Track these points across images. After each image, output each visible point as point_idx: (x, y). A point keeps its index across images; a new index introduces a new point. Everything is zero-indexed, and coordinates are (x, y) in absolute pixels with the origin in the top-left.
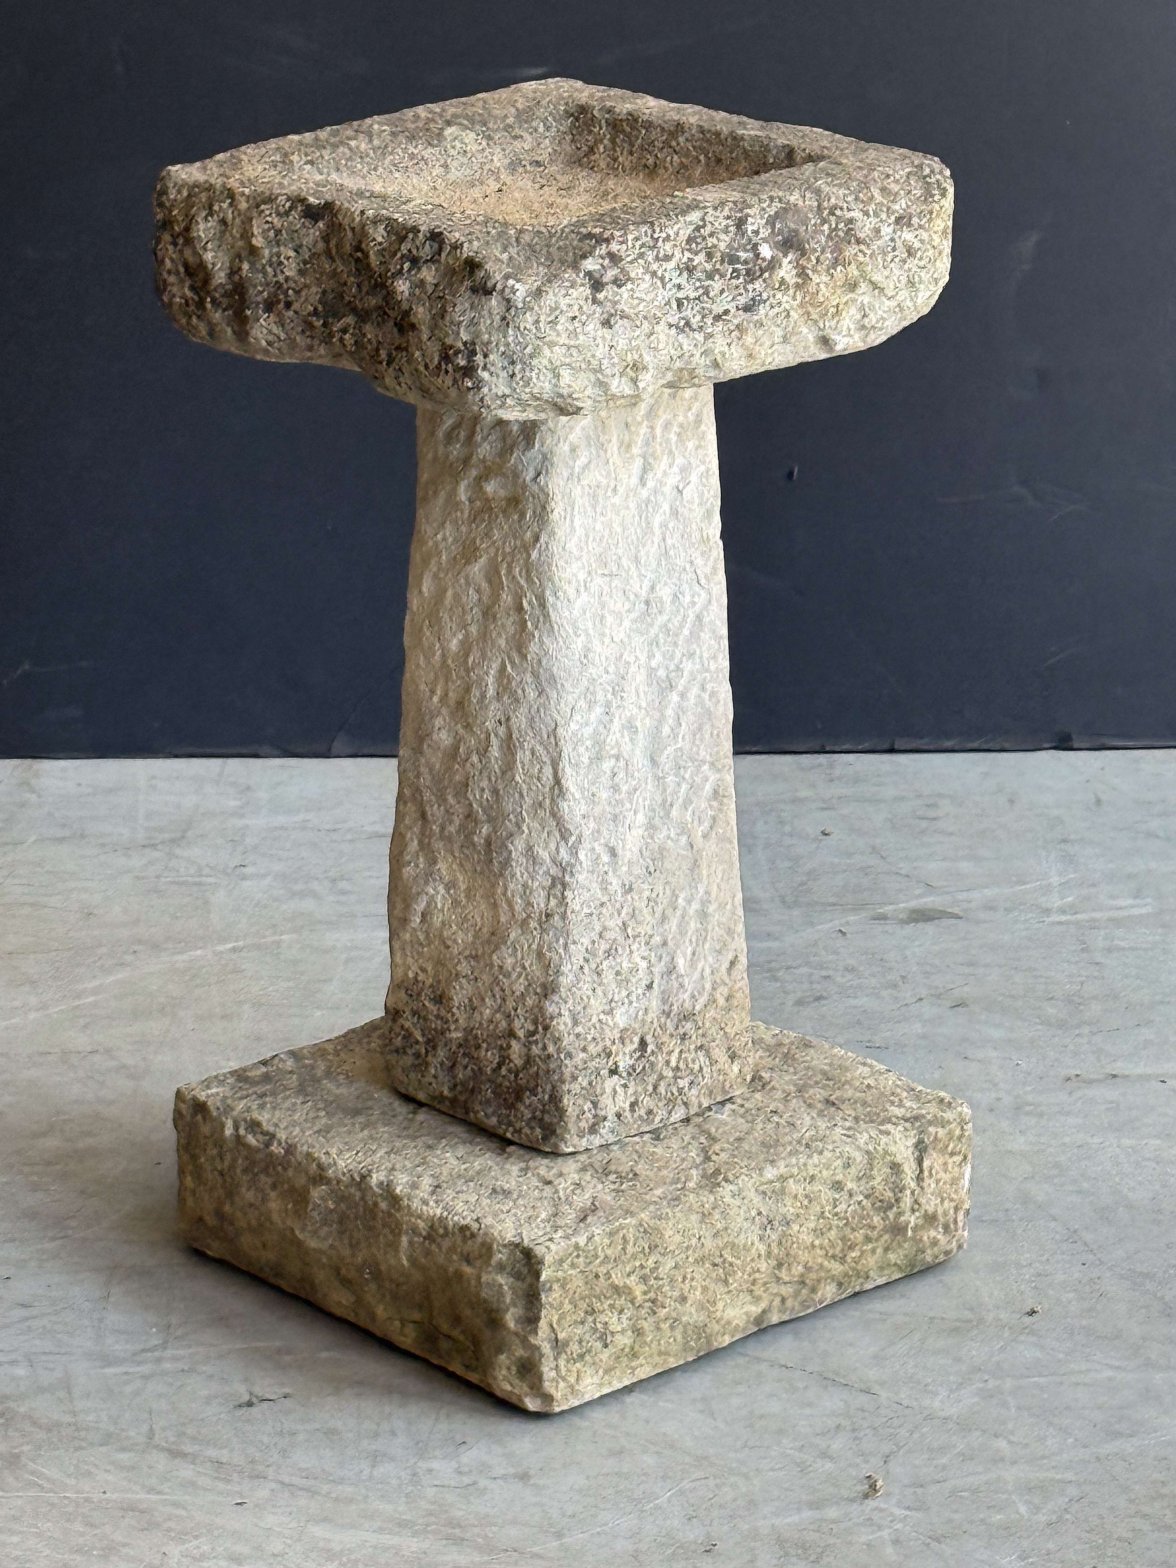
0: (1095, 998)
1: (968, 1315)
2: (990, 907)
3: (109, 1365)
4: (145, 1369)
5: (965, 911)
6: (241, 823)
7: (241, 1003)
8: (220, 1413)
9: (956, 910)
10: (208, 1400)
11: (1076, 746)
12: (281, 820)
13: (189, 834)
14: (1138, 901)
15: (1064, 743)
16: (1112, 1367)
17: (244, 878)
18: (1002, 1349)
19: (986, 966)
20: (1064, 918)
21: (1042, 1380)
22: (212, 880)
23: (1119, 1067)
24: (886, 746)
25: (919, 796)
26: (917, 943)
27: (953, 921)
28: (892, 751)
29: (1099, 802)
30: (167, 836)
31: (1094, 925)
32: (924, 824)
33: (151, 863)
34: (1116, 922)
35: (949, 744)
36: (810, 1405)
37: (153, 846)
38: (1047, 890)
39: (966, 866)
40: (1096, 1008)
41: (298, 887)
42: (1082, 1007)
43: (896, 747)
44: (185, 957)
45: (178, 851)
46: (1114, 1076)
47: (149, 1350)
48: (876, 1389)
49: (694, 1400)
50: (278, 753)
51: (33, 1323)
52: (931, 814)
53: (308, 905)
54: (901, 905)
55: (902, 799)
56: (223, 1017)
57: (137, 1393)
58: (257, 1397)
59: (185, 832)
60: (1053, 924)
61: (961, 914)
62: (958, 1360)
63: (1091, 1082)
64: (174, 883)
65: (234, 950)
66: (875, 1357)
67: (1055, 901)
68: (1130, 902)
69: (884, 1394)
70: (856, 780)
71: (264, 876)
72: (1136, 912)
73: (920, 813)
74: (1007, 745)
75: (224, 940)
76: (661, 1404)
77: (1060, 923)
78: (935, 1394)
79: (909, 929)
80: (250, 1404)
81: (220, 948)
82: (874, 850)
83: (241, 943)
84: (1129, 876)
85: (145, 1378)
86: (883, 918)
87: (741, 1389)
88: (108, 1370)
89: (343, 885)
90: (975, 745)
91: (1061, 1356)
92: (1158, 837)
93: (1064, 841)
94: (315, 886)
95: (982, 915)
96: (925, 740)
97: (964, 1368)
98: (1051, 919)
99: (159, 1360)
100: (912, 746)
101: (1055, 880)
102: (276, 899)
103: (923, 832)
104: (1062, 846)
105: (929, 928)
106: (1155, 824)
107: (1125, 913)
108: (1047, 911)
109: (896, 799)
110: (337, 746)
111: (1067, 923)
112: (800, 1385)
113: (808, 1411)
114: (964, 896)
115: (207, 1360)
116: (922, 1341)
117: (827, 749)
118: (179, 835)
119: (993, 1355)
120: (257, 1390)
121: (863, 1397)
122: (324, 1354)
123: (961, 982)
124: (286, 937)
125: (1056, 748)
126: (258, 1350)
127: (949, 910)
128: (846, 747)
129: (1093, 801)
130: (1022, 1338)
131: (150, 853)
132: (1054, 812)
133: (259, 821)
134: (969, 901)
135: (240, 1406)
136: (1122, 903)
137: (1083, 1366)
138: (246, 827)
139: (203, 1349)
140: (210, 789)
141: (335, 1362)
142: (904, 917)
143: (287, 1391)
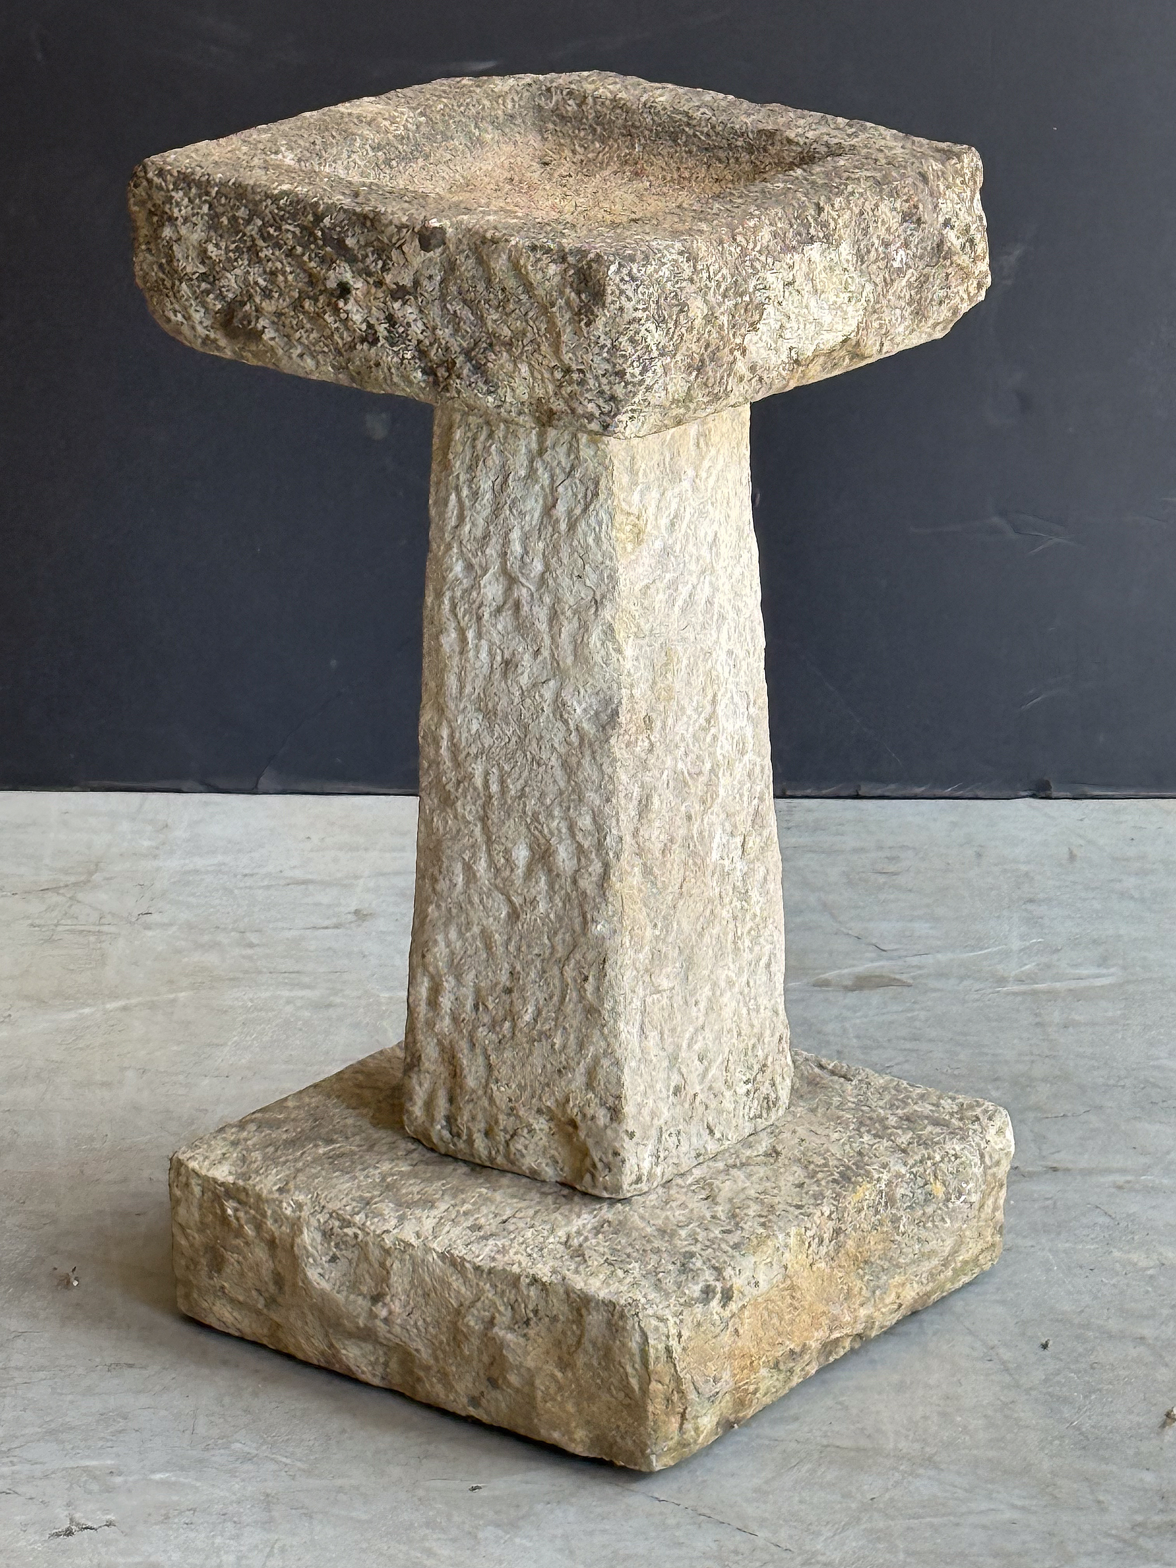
0: (1045, 1080)
1: (863, 1442)
2: (941, 975)
5: (914, 978)
6: (156, 863)
7: (123, 1069)
8: (35, 1542)
9: (904, 977)
10: (25, 1527)
11: (1055, 794)
12: (199, 862)
13: (96, 877)
14: (1101, 970)
15: (1041, 791)
16: (1014, 1507)
17: (148, 927)
18: (897, 1484)
19: (931, 1041)
20: (1023, 988)
21: (936, 1521)
22: (112, 929)
23: (1063, 1158)
24: (851, 792)
25: (880, 848)
26: (858, 1014)
27: (899, 989)
28: (856, 796)
29: (1072, 857)
30: (72, 879)
31: (1052, 995)
32: (882, 879)
33: (50, 909)
34: (1077, 995)
35: (918, 790)
36: (680, 1544)
37: (56, 890)
38: (1006, 955)
39: (922, 928)
41: (204, 939)
42: (1029, 1089)
43: (861, 792)
44: (72, 1015)
45: (80, 896)
46: (1055, 1169)
48: (754, 1527)
49: (554, 1537)
50: (201, 788)
52: (892, 868)
53: (211, 958)
54: (846, 971)
55: (862, 850)
56: (103, 1084)
58: (77, 1524)
59: (91, 873)
60: (1008, 994)
61: (911, 981)
62: (847, 1495)
63: (1031, 1175)
64: (72, 932)
65: (125, 1009)
66: (756, 1490)
67: (1012, 969)
68: (1094, 970)
69: (763, 1533)
70: (817, 828)
71: (171, 924)
72: (1098, 982)
73: (879, 867)
74: (980, 794)
75: (116, 997)
77: (1015, 994)
78: (818, 1534)
79: (852, 998)
80: (69, 1533)
81: (110, 1006)
82: (825, 907)
83: (134, 1001)
84: (1096, 942)
86: (826, 983)
87: (608, 1525)
89: (253, 938)
90: (948, 791)
91: (960, 1493)
92: (1132, 898)
93: (1031, 901)
94: (221, 937)
95: (933, 984)
96: (892, 786)
97: (854, 1506)
98: (1006, 989)
100: (879, 792)
101: (1016, 944)
102: (178, 952)
103: (880, 888)
104: (1029, 907)
105: (875, 997)
106: (1130, 882)
107: (1087, 984)
108: (1002, 981)
109: (856, 850)
110: (264, 782)
111: (1024, 993)
112: (671, 1521)
113: (678, 1552)
114: (915, 961)
115: (31, 1478)
116: (813, 1471)
117: (789, 793)
118: (83, 878)
119: (887, 1490)
120: (77, 1516)
121: (739, 1537)
122: (158, 1476)
123: (901, 1059)
124: (182, 995)
125: (1033, 796)
126: (86, 1469)
127: (898, 977)
128: (808, 792)
129: (1067, 856)
130: (921, 1471)
131: (53, 898)
132: (1024, 868)
133: (173, 864)
134: (920, 968)
135: (58, 1535)
136: (1084, 972)
137: (984, 1506)
138: (158, 869)
139: (27, 1467)
140: (125, 826)
141: (171, 1485)
142: (848, 983)
143: (112, 1517)
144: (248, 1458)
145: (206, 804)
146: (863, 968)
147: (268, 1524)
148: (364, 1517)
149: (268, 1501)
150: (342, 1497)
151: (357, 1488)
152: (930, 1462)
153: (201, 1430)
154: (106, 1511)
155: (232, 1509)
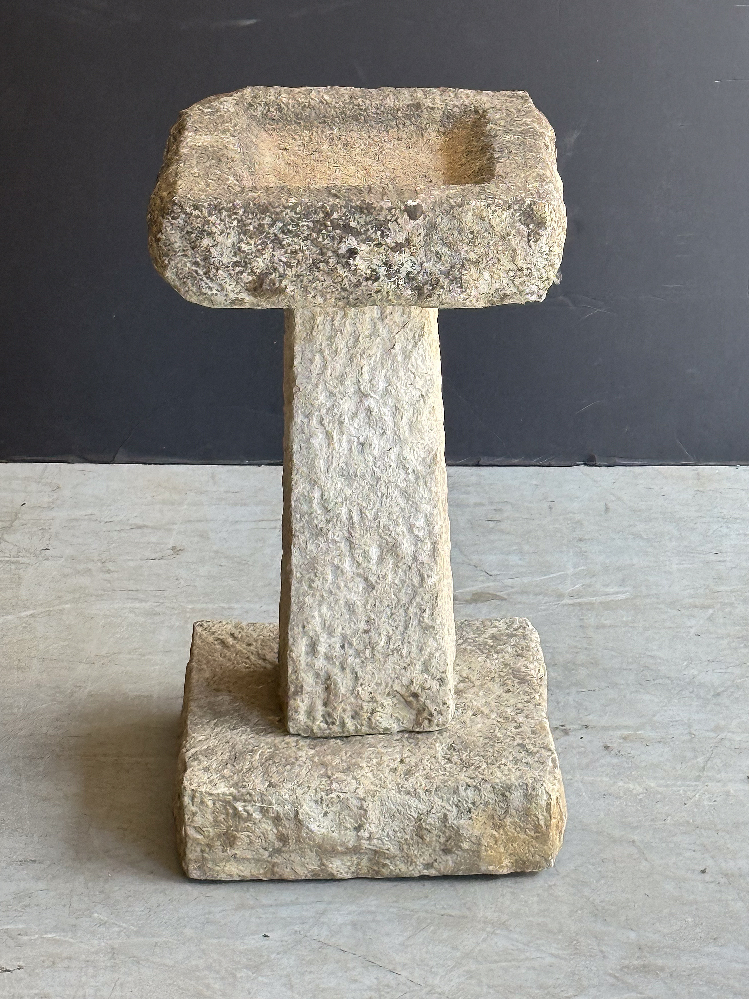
0: (582, 665)
2: (525, 592)
5: (508, 594)
6: (52, 514)
9: (503, 594)
11: (598, 463)
13: (16, 523)
14: (621, 589)
15: (590, 462)
16: (552, 955)
17: (47, 559)
18: (484, 940)
20: (573, 601)
21: (506, 965)
22: (25, 560)
23: (591, 719)
24: (475, 461)
25: (491, 503)
27: (499, 602)
28: (478, 465)
29: (607, 509)
30: (1, 525)
31: (591, 606)
32: (492, 525)
34: (606, 606)
35: (515, 461)
36: (355, 981)
38: (564, 578)
39: (514, 559)
40: (583, 672)
41: (81, 567)
42: (573, 672)
43: (481, 463)
45: (6, 537)
46: (587, 727)
48: (399, 970)
52: (498, 517)
53: (85, 581)
54: (468, 589)
56: (18, 668)
59: (13, 521)
60: (564, 605)
61: (506, 597)
62: (454, 948)
64: (1, 561)
65: (32, 616)
66: (402, 944)
67: (567, 588)
68: (616, 589)
69: (404, 973)
71: (61, 557)
72: (619, 597)
73: (489, 516)
75: (26, 607)
77: (568, 605)
78: (436, 974)
81: (23, 614)
82: (456, 545)
83: (38, 610)
84: (619, 569)
87: (313, 968)
89: (110, 566)
90: (533, 462)
91: (521, 946)
92: (642, 538)
93: (581, 540)
94: (91, 566)
95: (519, 598)
96: (501, 457)
97: (458, 954)
98: (563, 602)
100: (492, 462)
101: (570, 571)
102: (65, 576)
103: (490, 532)
104: (579, 544)
105: (484, 608)
106: (641, 527)
107: (611, 598)
108: (560, 596)
109: (476, 505)
110: (118, 457)
111: (574, 605)
112: (350, 965)
113: (354, 986)
114: (509, 582)
116: (434, 932)
118: (7, 524)
119: (478, 944)
121: (390, 976)
122: (49, 936)
124: (67, 606)
125: (585, 464)
126: (6, 931)
127: (498, 594)
128: (449, 462)
129: (603, 508)
130: (499, 931)
132: (578, 517)
133: (62, 514)
134: (512, 587)
136: (609, 590)
137: (535, 954)
138: (53, 518)
140: (33, 487)
141: (56, 942)
142: (469, 598)
143: (21, 963)
144: (102, 924)
146: (477, 587)
147: (114, 968)
148: (170, 963)
149: (113, 952)
150: (157, 950)
151: (166, 943)
152: (503, 925)
153: (74, 905)
154: (19, 960)
155: (93, 957)
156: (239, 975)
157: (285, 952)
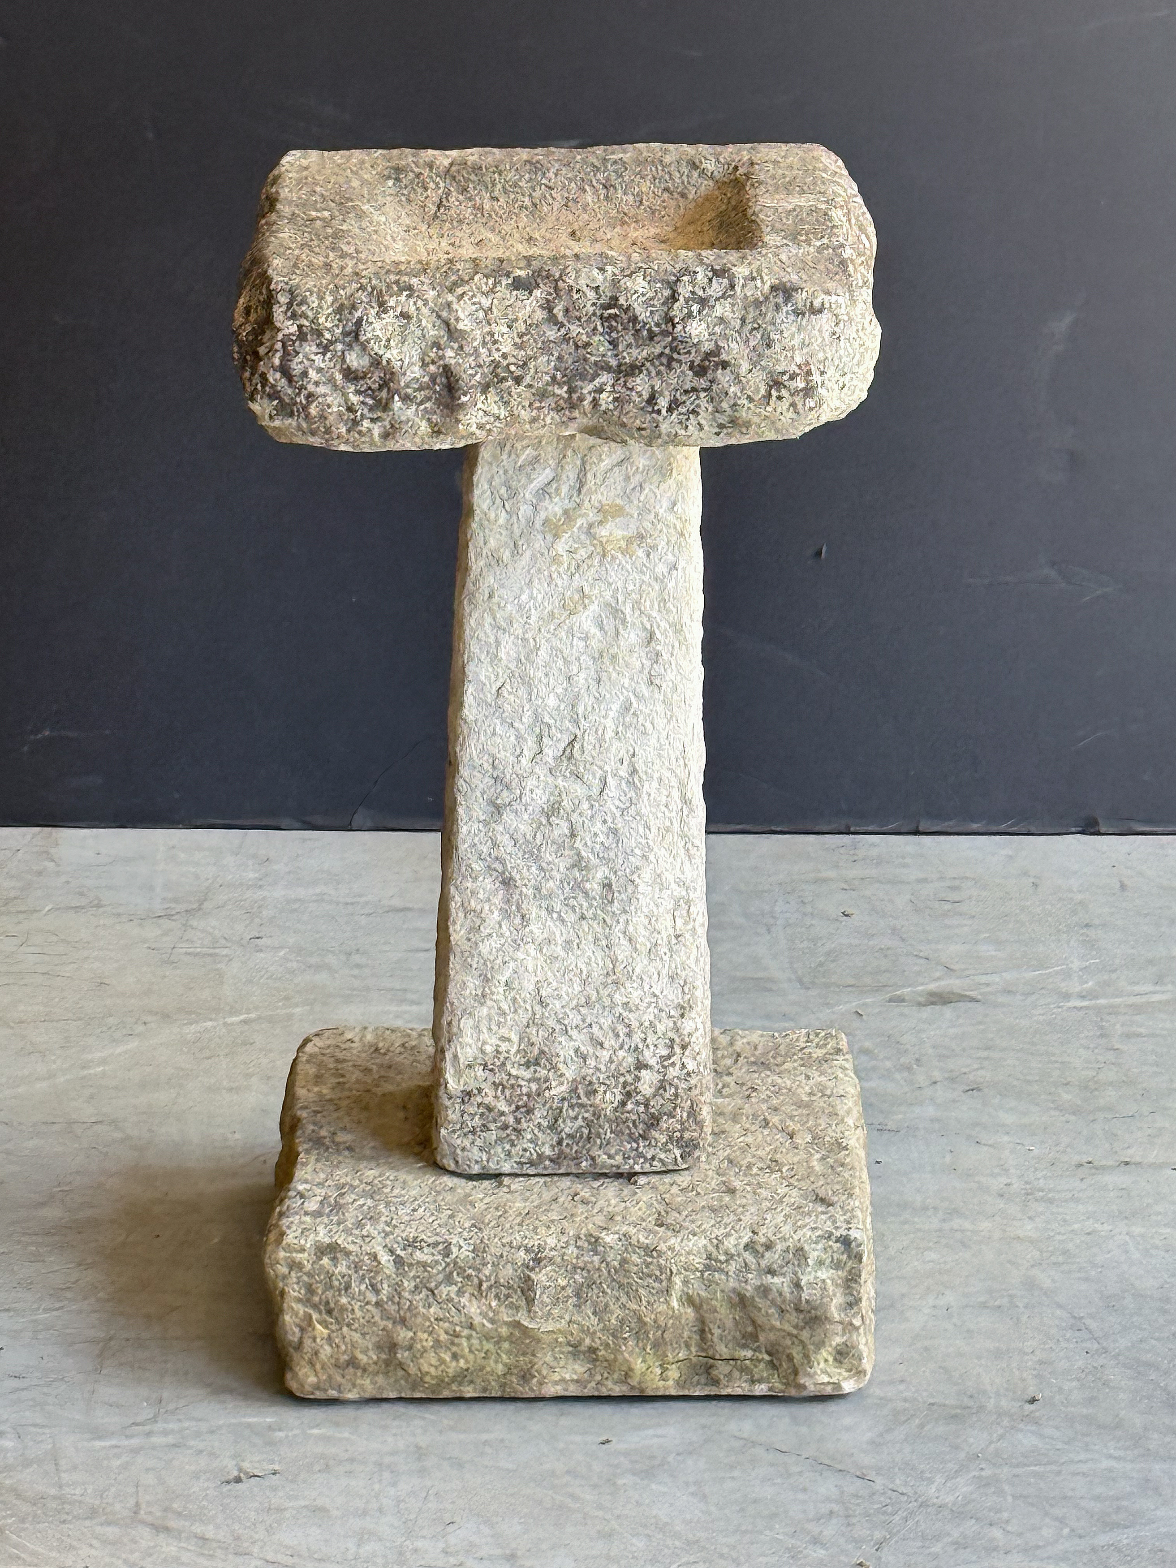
0: (1110, 1084)
1: (967, 1401)
2: (1009, 991)
3: (99, 1438)
4: (135, 1442)
5: (981, 994)
6: (260, 894)
7: (249, 1076)
8: (208, 1489)
9: (974, 994)
10: (196, 1476)
11: (1102, 830)
12: (301, 892)
13: (207, 905)
14: (1158, 988)
15: (1090, 828)
16: (1110, 1457)
17: (259, 950)
18: (1001, 1437)
19: (1003, 1050)
20: (1085, 1003)
21: (1039, 1469)
22: (225, 952)
23: (1134, 1154)
24: (912, 827)
25: (942, 878)
26: (933, 1026)
27: (970, 1005)
28: (916, 832)
29: (1123, 887)
30: (181, 907)
31: (1113, 1011)
32: (947, 906)
33: (166, 934)
34: (1138, 1009)
35: (975, 826)
36: (805, 1490)
37: (169, 916)
38: (1067, 974)
39: (987, 950)
40: (1111, 1095)
41: (313, 960)
42: (1096, 1093)
43: (921, 829)
44: (195, 1028)
45: (194, 922)
46: (1127, 1163)
47: (137, 1424)
48: (872, 1475)
49: (687, 1484)
50: (297, 825)
51: (24, 1395)
52: (954, 897)
53: (322, 977)
54: (920, 988)
55: (924, 880)
56: (231, 1089)
57: (125, 1467)
58: (246, 1473)
59: (201, 903)
60: (1072, 1009)
61: (979, 997)
62: (956, 1447)
63: (1104, 1168)
64: (188, 954)
65: (245, 1022)
66: (872, 1442)
67: (1075, 986)
68: (1151, 988)
69: (879, 1481)
70: (879, 861)
71: (281, 947)
72: (1156, 998)
73: (942, 895)
74: (1033, 829)
75: (233, 1012)
76: (654, 1486)
77: (1079, 1008)
78: (931, 1481)
79: (927, 1012)
80: (238, 1480)
81: (229, 1020)
82: (895, 931)
83: (253, 1016)
84: (1151, 962)
85: (135, 1451)
86: (900, 1000)
87: (736, 1473)
88: (98, 1444)
89: (358, 958)
90: (1002, 827)
91: (1060, 1446)
93: (1087, 925)
94: (331, 959)
95: (1001, 999)
96: (952, 824)
97: (962, 1455)
98: (1070, 1004)
99: (149, 1434)
100: (937, 828)
101: (1076, 964)
102: (290, 972)
103: (945, 915)
104: (1085, 930)
105: (948, 1012)
107: (1144, 999)
108: (1067, 996)
109: (919, 881)
110: (357, 820)
111: (1087, 1008)
112: (795, 1469)
113: (801, 1496)
114: (984, 979)
115: (198, 1435)
116: (922, 1426)
117: (852, 829)
118: (195, 906)
119: (991, 1443)
120: (246, 1465)
121: (858, 1483)
122: (315, 1431)
123: (976, 1066)
124: (298, 1010)
125: (1083, 832)
126: (249, 1426)
127: (968, 993)
128: (870, 828)
129: (1118, 885)
130: (1021, 1426)
131: (166, 924)
132: (1080, 897)
133: (279, 893)
134: (988, 985)
135: (228, 1482)
136: (1142, 989)
137: (1082, 1456)
138: (264, 898)
139: (194, 1423)
140: (229, 860)
141: (327, 1439)
142: (922, 999)
143: (277, 1467)
145: (304, 840)
146: (935, 985)
147: (422, 1472)
148: (510, 1466)
149: (420, 1453)
150: (488, 1450)
151: (501, 1441)
154: (272, 1462)
155: (387, 1460)
156: (620, 1482)
157: (690, 1453)
